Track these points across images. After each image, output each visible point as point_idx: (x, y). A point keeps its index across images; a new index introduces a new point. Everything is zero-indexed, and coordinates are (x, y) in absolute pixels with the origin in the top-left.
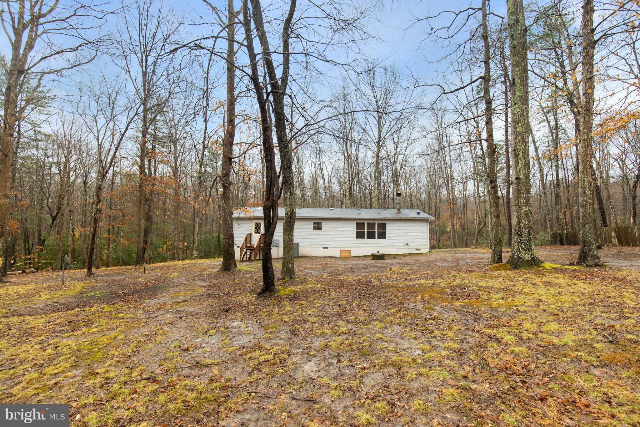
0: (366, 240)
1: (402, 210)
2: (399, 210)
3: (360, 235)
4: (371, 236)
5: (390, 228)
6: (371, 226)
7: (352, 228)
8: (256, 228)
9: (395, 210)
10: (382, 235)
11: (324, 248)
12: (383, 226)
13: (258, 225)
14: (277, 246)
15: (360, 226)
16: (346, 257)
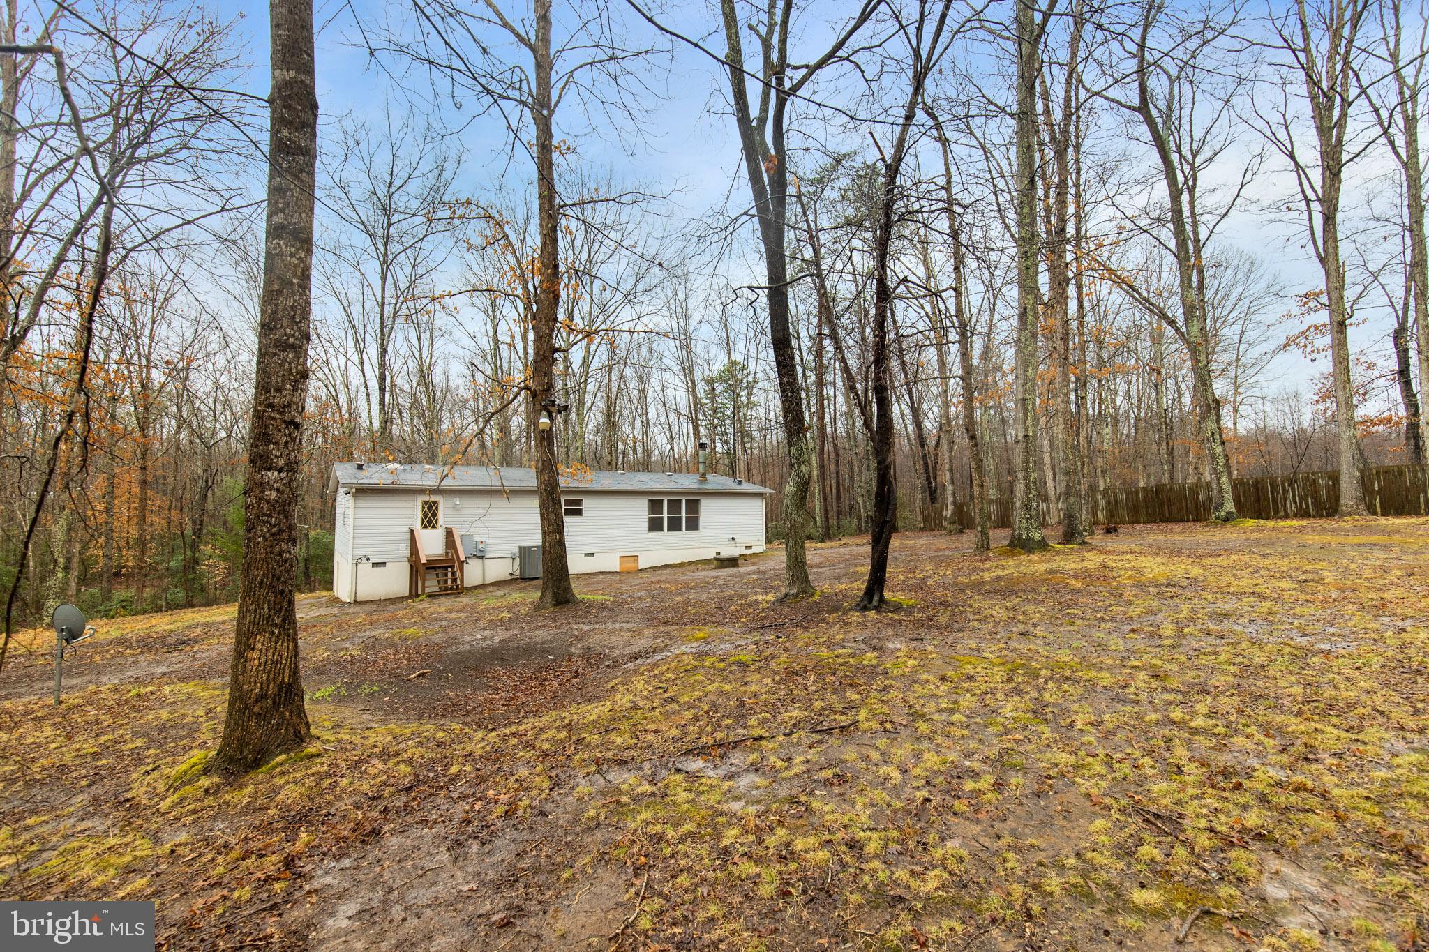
0: (665, 535)
1: (708, 477)
2: (704, 475)
3: (655, 525)
4: (675, 525)
5: (707, 509)
6: (675, 505)
7: (641, 509)
8: (425, 515)
9: (697, 477)
10: (693, 524)
11: (587, 555)
12: (694, 506)
13: (430, 508)
14: (482, 557)
15: (655, 506)
16: (630, 571)
